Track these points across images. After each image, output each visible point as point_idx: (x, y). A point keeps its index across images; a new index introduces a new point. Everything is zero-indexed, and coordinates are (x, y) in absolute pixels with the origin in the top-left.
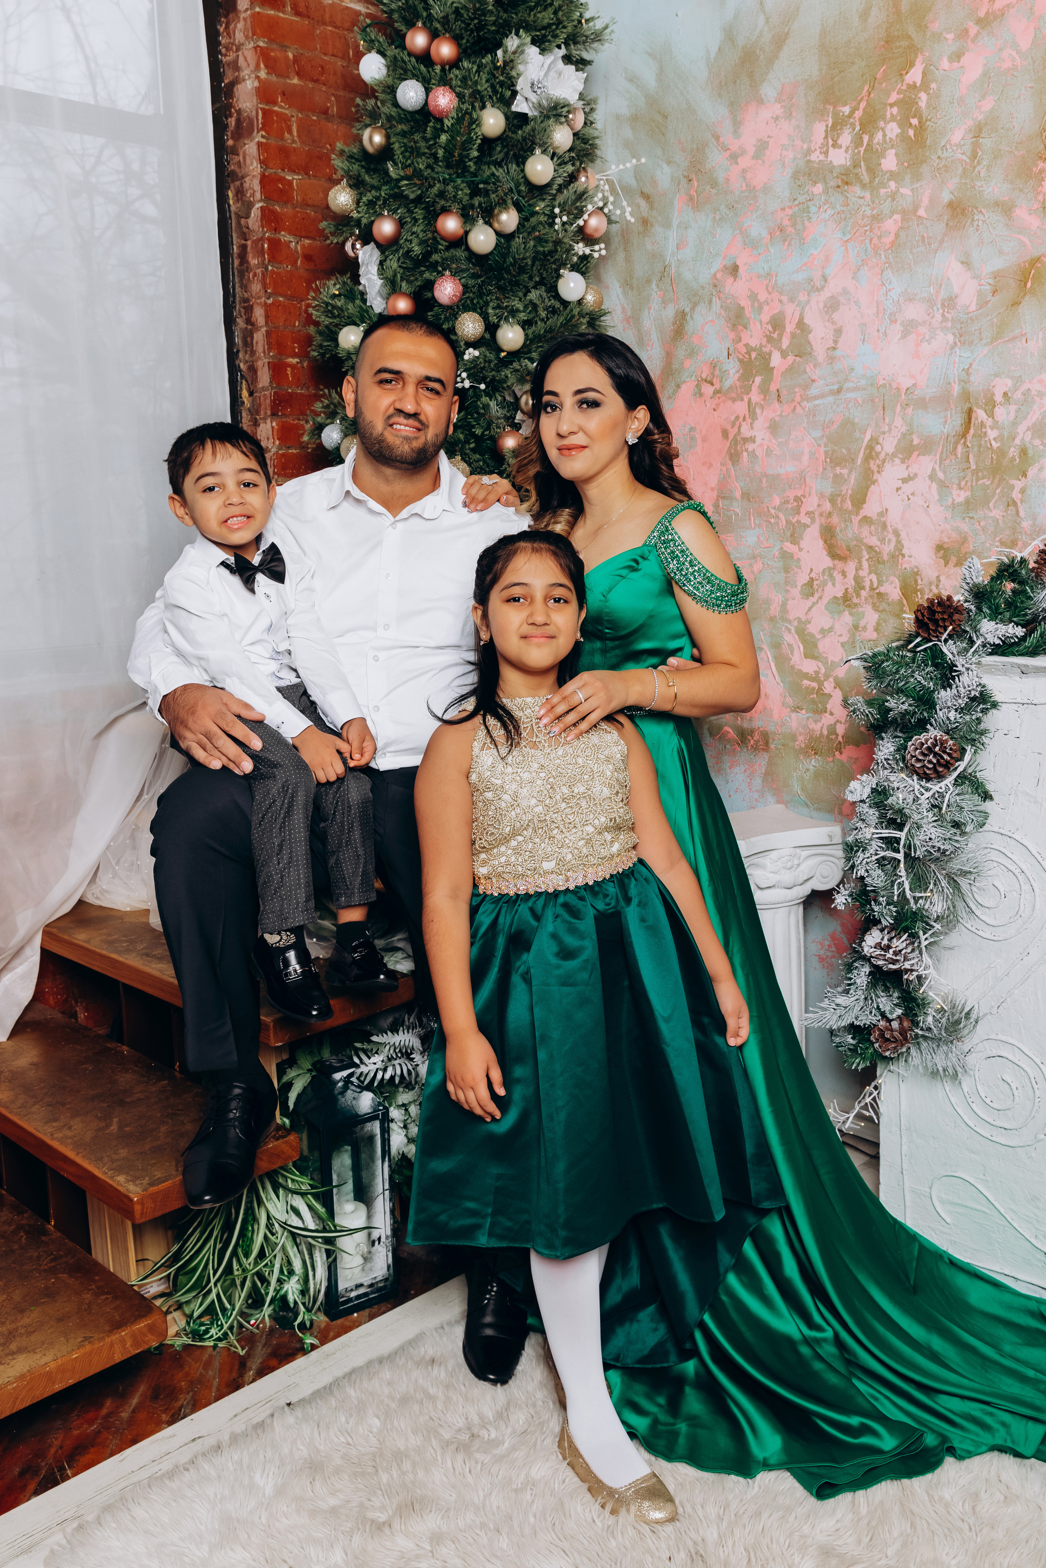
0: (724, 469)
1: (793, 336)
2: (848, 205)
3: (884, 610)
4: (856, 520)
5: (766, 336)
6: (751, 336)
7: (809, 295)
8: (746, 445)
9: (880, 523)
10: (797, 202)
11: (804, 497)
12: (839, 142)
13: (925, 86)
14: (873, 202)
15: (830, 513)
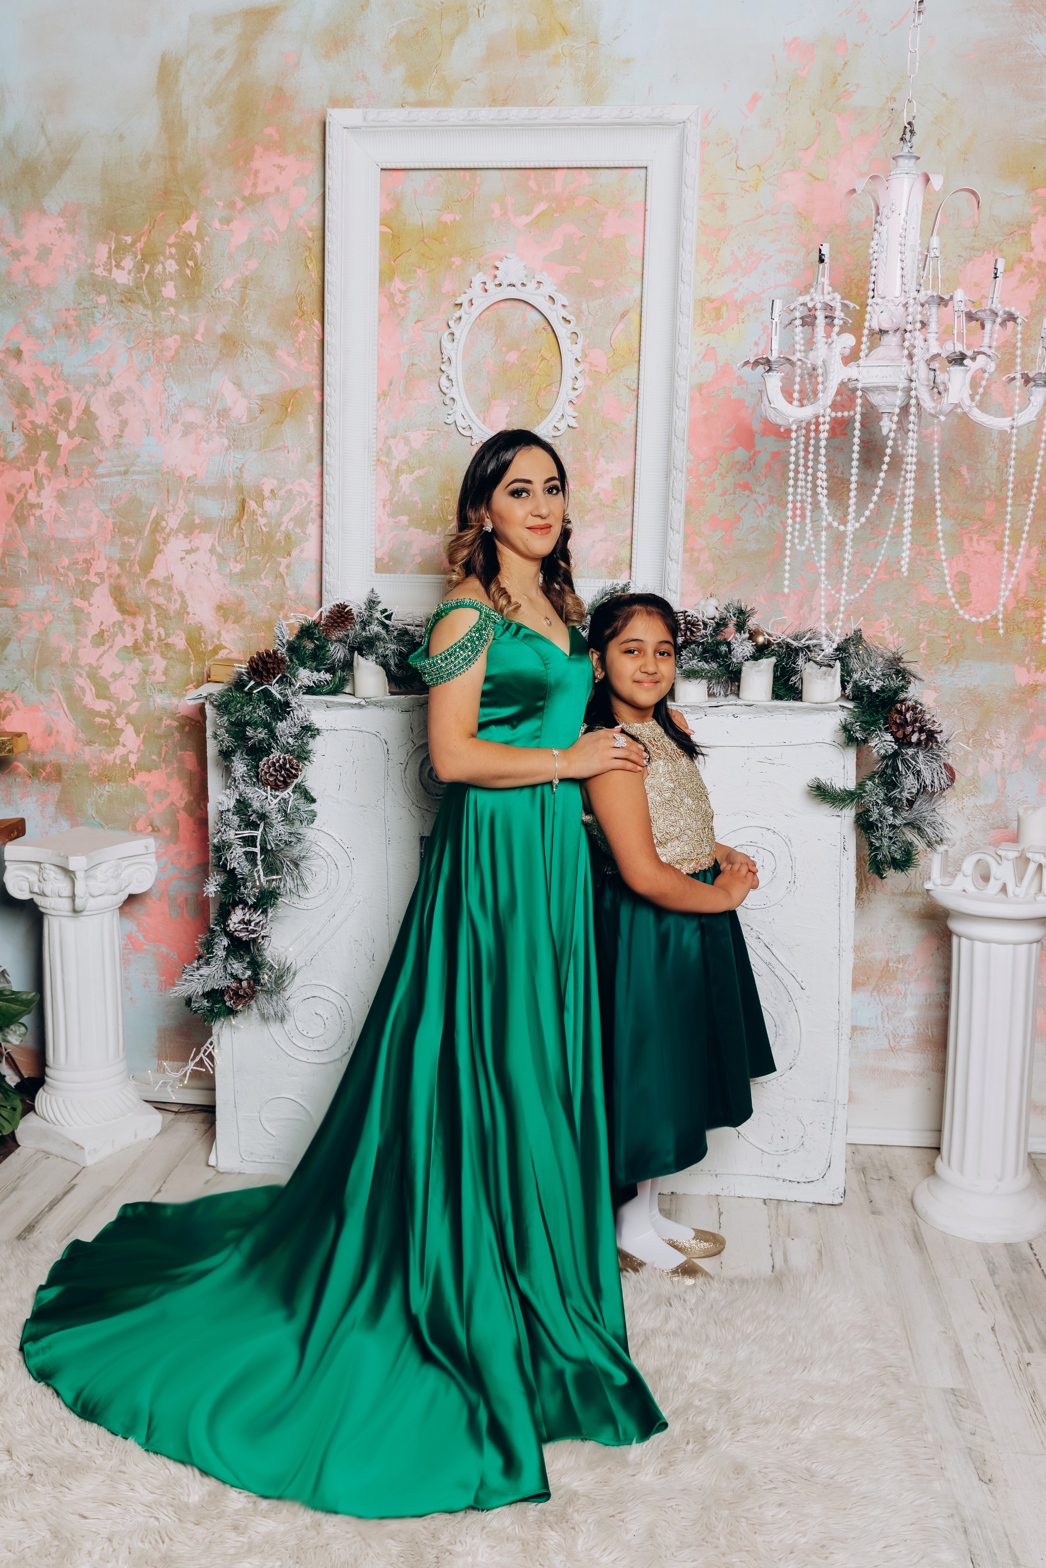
0: (10, 529)
1: (80, 420)
2: (131, 319)
3: (172, 658)
4: (144, 582)
5: (52, 417)
6: (37, 415)
7: (95, 387)
8: (34, 511)
9: (166, 585)
10: (81, 306)
11: (94, 560)
12: (122, 264)
13: (200, 237)
14: (155, 321)
15: (119, 575)
